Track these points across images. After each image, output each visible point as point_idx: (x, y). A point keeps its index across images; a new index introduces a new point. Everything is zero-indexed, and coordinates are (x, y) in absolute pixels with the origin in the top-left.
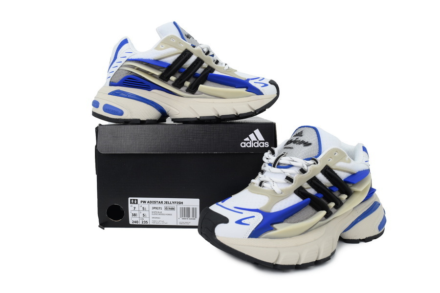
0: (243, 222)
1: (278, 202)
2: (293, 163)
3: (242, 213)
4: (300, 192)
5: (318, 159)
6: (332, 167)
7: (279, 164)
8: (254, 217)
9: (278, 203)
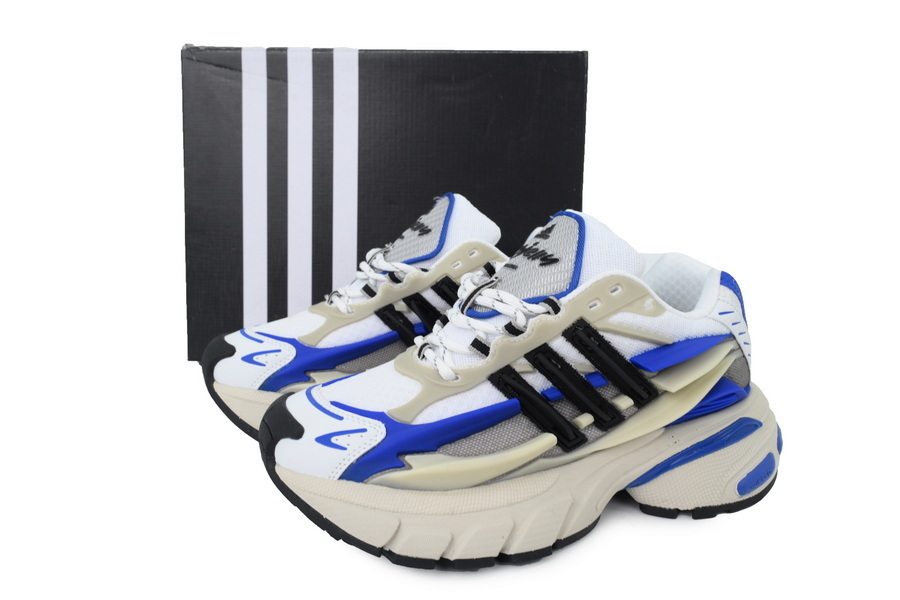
0: (334, 440)
1: (441, 399)
2: (499, 307)
3: (341, 418)
4: (504, 379)
5: (563, 302)
6: (597, 324)
7: (474, 305)
8: (364, 430)
9: (440, 403)
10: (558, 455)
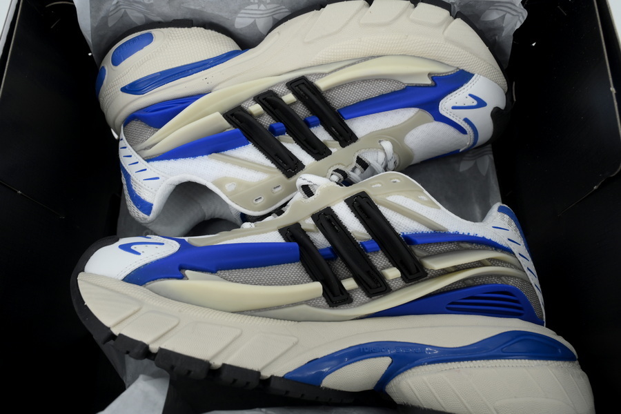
10: (311, 75)
